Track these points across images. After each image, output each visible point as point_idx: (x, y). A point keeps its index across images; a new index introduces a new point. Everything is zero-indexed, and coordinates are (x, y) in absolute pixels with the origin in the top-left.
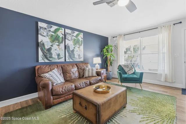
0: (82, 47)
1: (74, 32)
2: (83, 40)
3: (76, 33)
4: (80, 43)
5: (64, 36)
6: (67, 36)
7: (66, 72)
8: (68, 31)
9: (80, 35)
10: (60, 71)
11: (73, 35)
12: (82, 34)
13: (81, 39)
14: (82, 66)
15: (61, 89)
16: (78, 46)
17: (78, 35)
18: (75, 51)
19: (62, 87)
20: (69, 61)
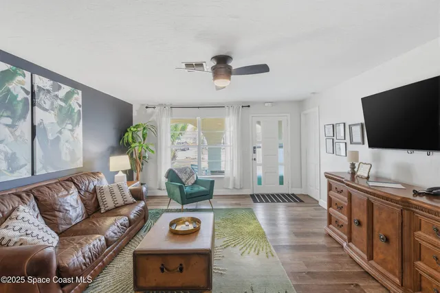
0: (79, 130)
1: (60, 88)
2: (81, 109)
3: (66, 89)
4: (76, 116)
5: (29, 97)
6: (41, 98)
7: (54, 210)
8: (41, 81)
9: (76, 96)
10: (34, 210)
11: (57, 96)
12: (80, 92)
13: (77, 108)
14: (89, 183)
15: (82, 258)
16: (70, 127)
17: (69, 96)
18: (62, 141)
19: (83, 253)
20: (44, 172)
